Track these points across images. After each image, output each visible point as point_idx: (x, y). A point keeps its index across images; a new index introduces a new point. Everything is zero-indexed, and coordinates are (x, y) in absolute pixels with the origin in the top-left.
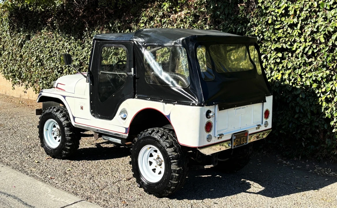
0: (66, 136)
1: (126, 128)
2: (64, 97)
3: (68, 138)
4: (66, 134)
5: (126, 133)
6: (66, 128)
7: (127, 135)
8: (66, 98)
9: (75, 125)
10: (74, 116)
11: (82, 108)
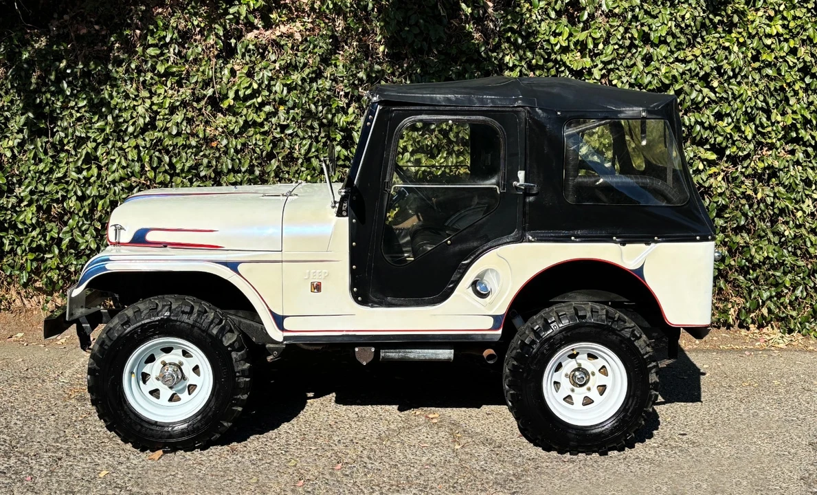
0: (238, 377)
1: (496, 318)
2: (233, 266)
3: (242, 380)
4: (236, 370)
5: (494, 328)
6: (234, 355)
7: (500, 332)
8: (240, 268)
9: (285, 338)
10: (279, 312)
11: (317, 287)
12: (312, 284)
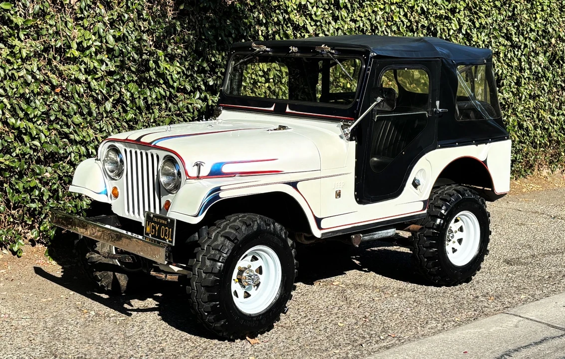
1: (424, 202)
5: (424, 209)
7: (426, 211)
8: (299, 185)
9: (323, 234)
10: (319, 216)
11: (338, 194)
12: (336, 192)
